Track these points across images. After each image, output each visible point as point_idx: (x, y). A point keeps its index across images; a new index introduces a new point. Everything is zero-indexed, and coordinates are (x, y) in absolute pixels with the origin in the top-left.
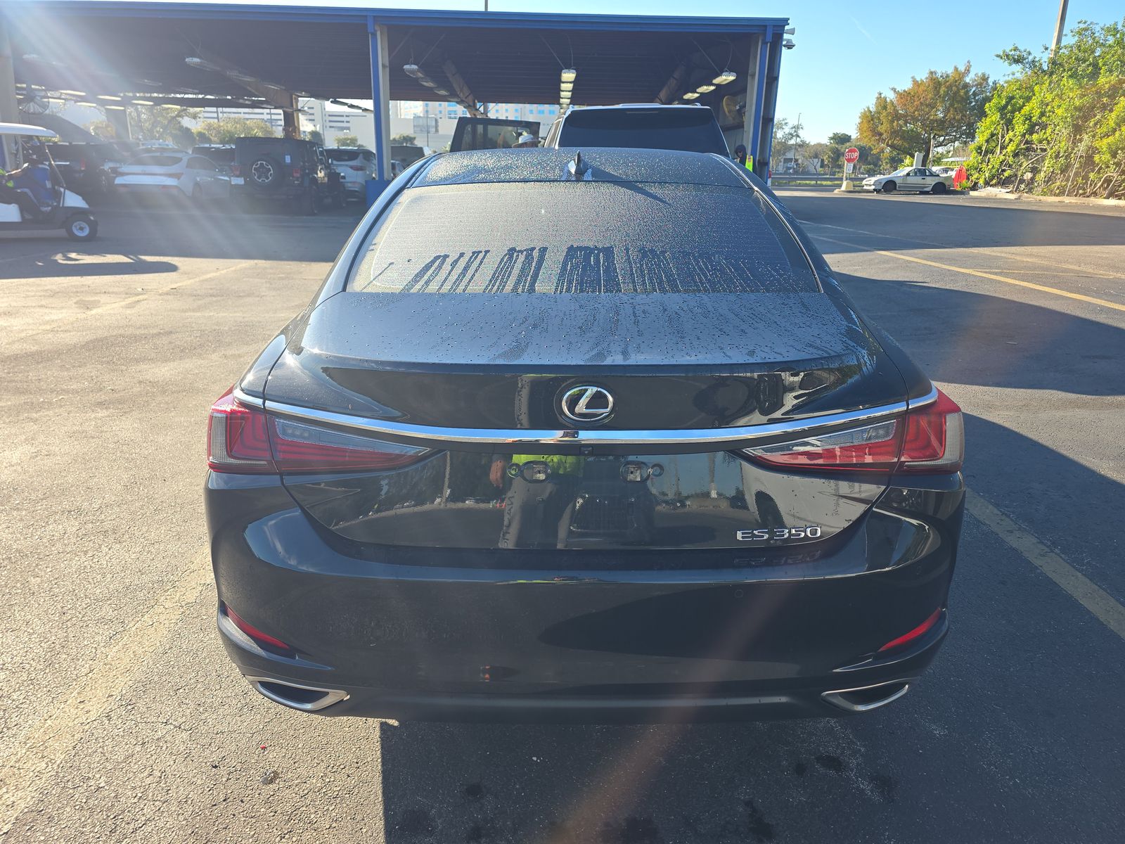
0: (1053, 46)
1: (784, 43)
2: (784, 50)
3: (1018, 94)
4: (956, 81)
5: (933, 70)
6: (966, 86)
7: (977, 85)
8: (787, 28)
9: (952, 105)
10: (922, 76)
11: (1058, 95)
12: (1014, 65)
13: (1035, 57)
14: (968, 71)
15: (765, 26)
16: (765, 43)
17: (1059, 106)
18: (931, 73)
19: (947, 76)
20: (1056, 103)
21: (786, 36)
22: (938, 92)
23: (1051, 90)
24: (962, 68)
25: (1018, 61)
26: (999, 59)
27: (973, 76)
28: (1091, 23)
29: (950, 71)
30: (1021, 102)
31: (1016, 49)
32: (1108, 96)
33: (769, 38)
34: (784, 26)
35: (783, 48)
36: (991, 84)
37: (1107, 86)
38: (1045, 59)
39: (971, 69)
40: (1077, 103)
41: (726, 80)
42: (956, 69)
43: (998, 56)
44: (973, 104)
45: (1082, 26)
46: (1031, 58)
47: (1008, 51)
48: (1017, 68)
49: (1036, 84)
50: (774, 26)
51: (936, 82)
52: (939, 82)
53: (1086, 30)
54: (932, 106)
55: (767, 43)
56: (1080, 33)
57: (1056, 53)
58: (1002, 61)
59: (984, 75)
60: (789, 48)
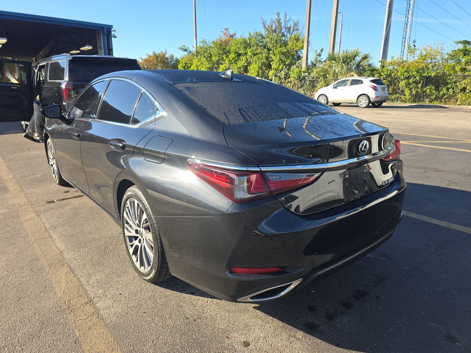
0: (195, 46)
1: (112, 35)
2: (113, 38)
3: (188, 62)
4: (163, 56)
5: (154, 52)
6: (167, 58)
7: (170, 58)
8: (112, 29)
9: (163, 65)
10: (151, 54)
11: (201, 63)
12: (184, 52)
13: (190, 50)
14: (166, 53)
15: (103, 28)
16: (104, 34)
17: (203, 67)
18: (154, 53)
19: (160, 54)
20: (201, 66)
21: (112, 33)
22: (158, 60)
23: (198, 61)
24: (164, 52)
25: (186, 50)
26: (179, 49)
27: (168, 55)
28: (205, 39)
29: (160, 52)
30: (189, 65)
31: (184, 46)
32: (216, 64)
33: (106, 33)
34: (111, 28)
35: (112, 37)
36: (175, 58)
37: (215, 61)
38: (194, 50)
39: (167, 52)
40: (208, 66)
41: (88, 49)
42: (162, 52)
43: (179, 48)
44: (171, 65)
45: (203, 40)
46: (189, 50)
47: (181, 47)
48: (186, 53)
49: (193, 59)
50: (107, 28)
51: (156, 57)
52: (157, 56)
53: (204, 41)
54: (157, 65)
55: (105, 35)
56: (203, 42)
57: (197, 49)
58: (180, 50)
59: (172, 55)
60: (114, 38)
